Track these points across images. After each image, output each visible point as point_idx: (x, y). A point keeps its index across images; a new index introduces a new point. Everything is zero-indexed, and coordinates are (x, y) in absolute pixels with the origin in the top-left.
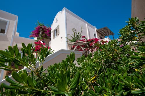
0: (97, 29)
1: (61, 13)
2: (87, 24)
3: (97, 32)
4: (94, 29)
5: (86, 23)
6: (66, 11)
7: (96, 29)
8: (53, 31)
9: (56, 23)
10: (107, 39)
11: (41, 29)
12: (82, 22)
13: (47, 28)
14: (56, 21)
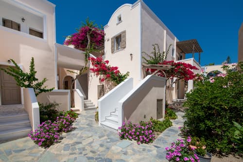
0: (178, 41)
1: (131, 8)
2: (165, 31)
4: (174, 39)
5: (165, 29)
6: (142, 7)
7: (176, 40)
8: (110, 40)
9: (117, 24)
10: (190, 61)
11: (89, 33)
12: (160, 27)
13: (99, 32)
14: (117, 21)
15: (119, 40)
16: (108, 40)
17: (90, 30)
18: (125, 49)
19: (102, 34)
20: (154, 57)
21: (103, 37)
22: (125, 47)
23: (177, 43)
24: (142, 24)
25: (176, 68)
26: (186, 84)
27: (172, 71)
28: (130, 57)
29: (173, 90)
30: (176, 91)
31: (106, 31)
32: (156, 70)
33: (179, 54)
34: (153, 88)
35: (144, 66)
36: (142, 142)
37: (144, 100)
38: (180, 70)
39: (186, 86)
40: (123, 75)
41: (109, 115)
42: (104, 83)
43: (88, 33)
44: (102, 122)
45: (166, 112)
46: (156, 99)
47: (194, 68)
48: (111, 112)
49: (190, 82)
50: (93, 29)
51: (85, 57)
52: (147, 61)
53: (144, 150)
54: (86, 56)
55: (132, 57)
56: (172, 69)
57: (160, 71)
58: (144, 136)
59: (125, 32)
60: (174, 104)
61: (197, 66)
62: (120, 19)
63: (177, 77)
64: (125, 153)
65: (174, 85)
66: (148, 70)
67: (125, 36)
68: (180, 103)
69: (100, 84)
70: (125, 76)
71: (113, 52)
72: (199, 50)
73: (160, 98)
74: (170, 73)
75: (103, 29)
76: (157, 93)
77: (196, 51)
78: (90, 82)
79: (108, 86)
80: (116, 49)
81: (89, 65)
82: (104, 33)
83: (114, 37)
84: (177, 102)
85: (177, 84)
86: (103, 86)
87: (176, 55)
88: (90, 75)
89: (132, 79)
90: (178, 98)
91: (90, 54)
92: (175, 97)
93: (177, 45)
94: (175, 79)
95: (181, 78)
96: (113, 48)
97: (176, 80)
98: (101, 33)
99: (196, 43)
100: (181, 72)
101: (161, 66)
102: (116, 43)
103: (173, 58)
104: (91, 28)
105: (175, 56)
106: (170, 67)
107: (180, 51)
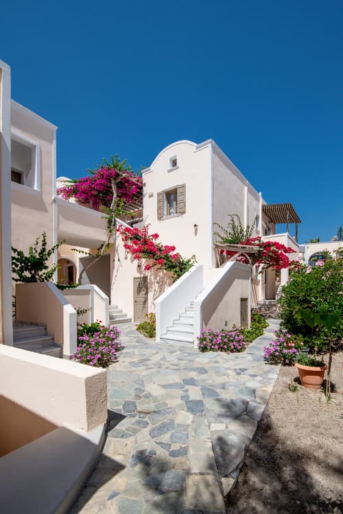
0: (265, 203)
1: (194, 149)
2: (246, 188)
3: (264, 211)
4: (258, 199)
5: (245, 185)
6: (214, 151)
7: (261, 202)
8: (155, 195)
9: (169, 171)
10: (283, 239)
11: (115, 180)
12: (239, 181)
13: (134, 180)
14: (169, 166)
15: (172, 198)
16: (151, 196)
17: (118, 175)
18: (184, 215)
19: (139, 184)
20: (232, 232)
21: (141, 188)
22: (183, 213)
23: (263, 206)
24: (214, 179)
25: (265, 251)
26: (278, 274)
27: (259, 255)
28: (193, 229)
29: (258, 284)
30: (262, 287)
31: (146, 178)
32: (236, 253)
33: (266, 224)
34: (236, 280)
35: (217, 246)
36: (232, 351)
37: (224, 299)
38: (271, 254)
39: (278, 279)
40: (185, 260)
41: (172, 324)
42: (148, 273)
43: (113, 181)
44: (161, 335)
45: (252, 318)
46: (240, 297)
47: (289, 250)
48: (174, 321)
49: (284, 272)
50: (124, 175)
51: (107, 224)
52: (222, 238)
53: (237, 357)
54: (110, 222)
55: (196, 230)
56: (259, 251)
57: (242, 255)
58: (234, 343)
59: (183, 186)
60: (260, 308)
61: (294, 247)
62: (174, 163)
63: (265, 263)
64: (217, 362)
65: (260, 277)
66: (222, 252)
67: (183, 194)
68: (269, 307)
69: (138, 275)
70: (189, 261)
71: (160, 218)
72: (295, 219)
73: (244, 297)
74: (256, 258)
75: (141, 174)
76: (241, 287)
77: (291, 221)
78: (115, 271)
79: (155, 278)
80: (165, 213)
81: (115, 240)
82: (142, 183)
83: (163, 192)
84: (265, 305)
85: (264, 275)
86: (145, 278)
87: (263, 226)
88: (116, 259)
89: (201, 268)
90: (266, 299)
91: (117, 219)
92: (261, 297)
93: (263, 210)
94: (262, 265)
95: (270, 266)
96: (161, 211)
97: (263, 268)
98: (138, 181)
99: (291, 209)
100: (271, 256)
101: (244, 248)
102: (166, 203)
103: (258, 232)
104: (121, 173)
105: (260, 228)
106: (256, 248)
107: (268, 219)
